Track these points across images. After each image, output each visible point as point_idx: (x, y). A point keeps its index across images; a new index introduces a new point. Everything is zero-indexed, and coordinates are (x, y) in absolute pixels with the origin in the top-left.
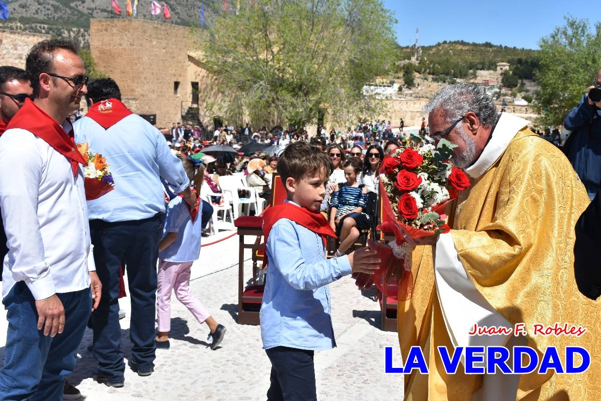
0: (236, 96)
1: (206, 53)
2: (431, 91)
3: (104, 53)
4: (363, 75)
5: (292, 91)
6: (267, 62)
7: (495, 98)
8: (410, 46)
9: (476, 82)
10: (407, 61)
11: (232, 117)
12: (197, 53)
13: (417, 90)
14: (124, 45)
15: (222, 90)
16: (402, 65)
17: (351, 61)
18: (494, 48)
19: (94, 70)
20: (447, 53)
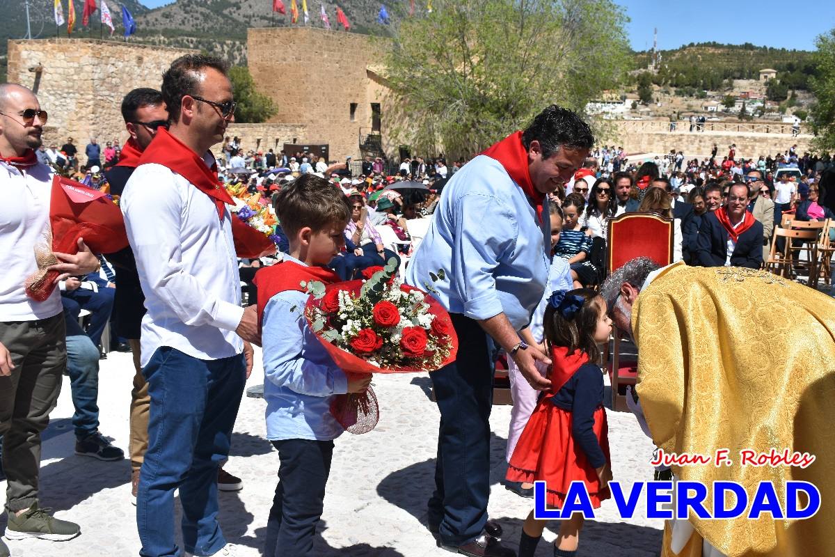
0: (427, 120)
1: (388, 66)
2: (674, 108)
3: (265, 70)
4: (587, 89)
5: (496, 112)
6: (465, 76)
7: (758, 115)
8: (647, 51)
9: (732, 94)
10: (643, 70)
11: (421, 145)
12: (378, 67)
13: (656, 107)
14: (289, 60)
15: (409, 112)
16: (636, 76)
17: (571, 72)
18: (756, 51)
19: (252, 92)
20: (694, 58)
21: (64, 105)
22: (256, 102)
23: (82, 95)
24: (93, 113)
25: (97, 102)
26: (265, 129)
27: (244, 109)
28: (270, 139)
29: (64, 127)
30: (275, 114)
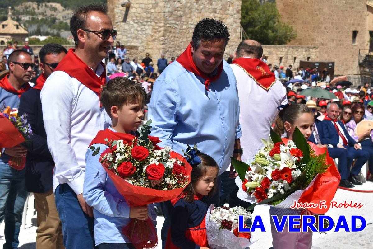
3: (288, 5)
19: (278, 22)
21: (144, 31)
22: (281, 29)
23: (156, 23)
24: (163, 36)
25: (166, 29)
26: (286, 50)
27: (271, 34)
28: (290, 57)
29: (143, 46)
30: (294, 38)
